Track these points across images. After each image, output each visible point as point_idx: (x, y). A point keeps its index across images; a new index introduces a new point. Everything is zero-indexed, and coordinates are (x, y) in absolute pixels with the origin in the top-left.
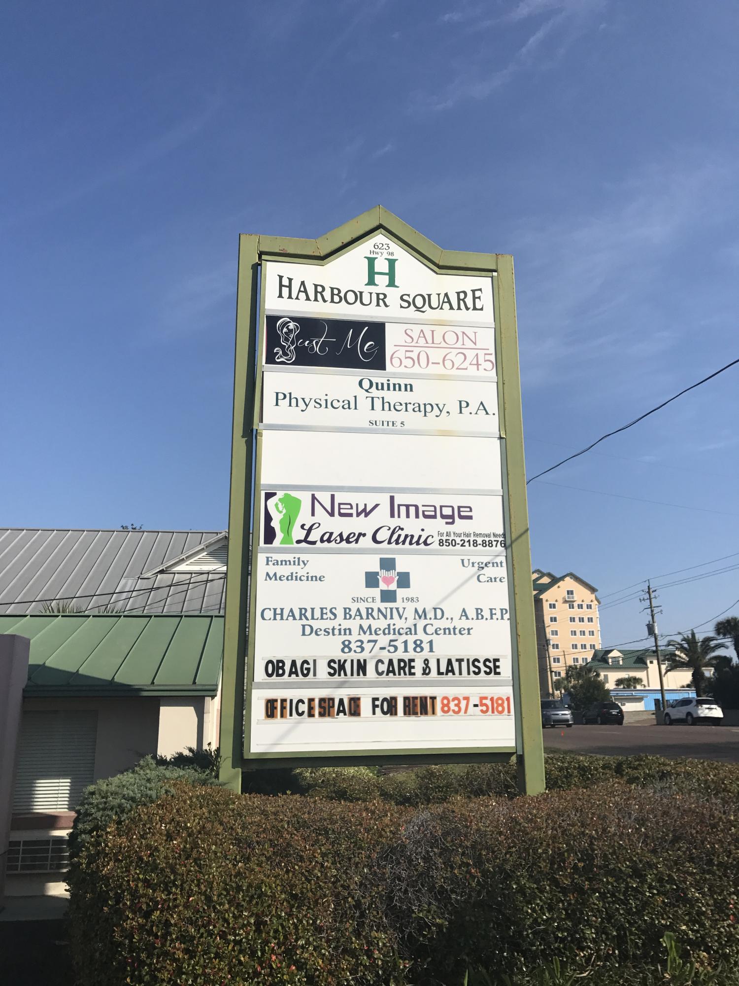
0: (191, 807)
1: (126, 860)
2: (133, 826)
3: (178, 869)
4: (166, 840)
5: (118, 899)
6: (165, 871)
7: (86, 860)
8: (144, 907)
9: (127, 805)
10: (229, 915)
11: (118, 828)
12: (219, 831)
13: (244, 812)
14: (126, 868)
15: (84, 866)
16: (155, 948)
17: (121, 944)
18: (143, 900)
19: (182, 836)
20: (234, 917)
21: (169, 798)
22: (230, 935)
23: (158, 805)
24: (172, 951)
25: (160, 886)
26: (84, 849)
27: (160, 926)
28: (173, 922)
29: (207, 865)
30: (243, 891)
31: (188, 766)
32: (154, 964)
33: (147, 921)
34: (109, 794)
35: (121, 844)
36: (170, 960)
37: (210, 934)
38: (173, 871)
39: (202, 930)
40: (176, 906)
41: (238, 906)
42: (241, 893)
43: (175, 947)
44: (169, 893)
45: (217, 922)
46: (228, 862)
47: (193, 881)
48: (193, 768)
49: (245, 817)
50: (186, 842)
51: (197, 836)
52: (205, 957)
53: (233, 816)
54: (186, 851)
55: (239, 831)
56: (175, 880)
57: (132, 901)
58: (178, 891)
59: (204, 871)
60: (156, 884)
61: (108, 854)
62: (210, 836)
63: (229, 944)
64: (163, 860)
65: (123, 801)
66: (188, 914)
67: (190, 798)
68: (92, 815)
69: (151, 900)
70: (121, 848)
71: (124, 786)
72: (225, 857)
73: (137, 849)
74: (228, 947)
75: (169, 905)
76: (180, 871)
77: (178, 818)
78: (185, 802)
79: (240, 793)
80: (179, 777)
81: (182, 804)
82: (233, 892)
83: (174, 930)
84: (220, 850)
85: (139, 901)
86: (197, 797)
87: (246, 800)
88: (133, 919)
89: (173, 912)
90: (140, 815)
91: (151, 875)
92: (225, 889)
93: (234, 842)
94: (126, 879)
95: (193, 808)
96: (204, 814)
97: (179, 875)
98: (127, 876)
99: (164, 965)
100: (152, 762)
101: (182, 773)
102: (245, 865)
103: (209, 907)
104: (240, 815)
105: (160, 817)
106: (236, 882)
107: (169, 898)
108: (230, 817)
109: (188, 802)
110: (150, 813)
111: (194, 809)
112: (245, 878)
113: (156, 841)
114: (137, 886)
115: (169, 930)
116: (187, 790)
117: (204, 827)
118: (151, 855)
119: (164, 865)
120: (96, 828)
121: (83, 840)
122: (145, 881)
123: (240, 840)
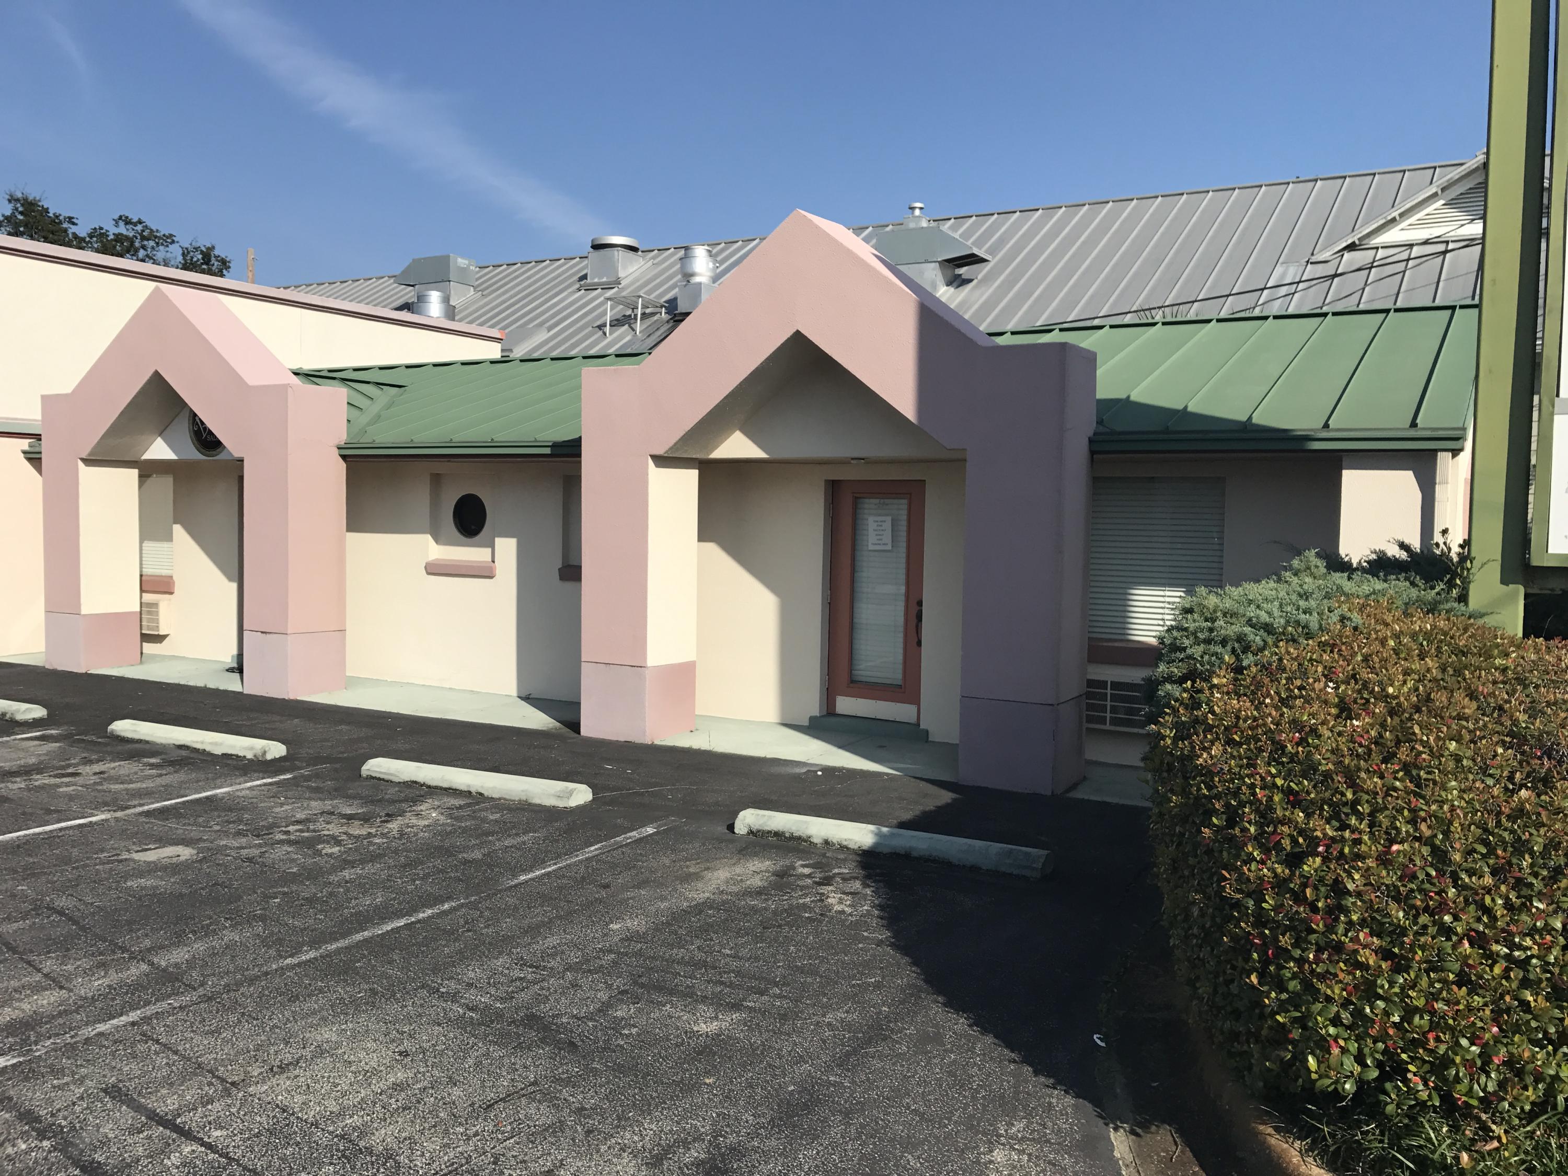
0: (1397, 654)
1: (1249, 744)
2: (1266, 681)
3: (1365, 781)
4: (1338, 717)
5: (1233, 818)
6: (1333, 780)
7: (1171, 732)
8: (1286, 843)
9: (1257, 639)
10: (1493, 900)
11: (1236, 679)
12: (1467, 711)
13: (1535, 677)
14: (1249, 758)
15: (1169, 741)
16: (1312, 931)
17: (1237, 905)
18: (1285, 829)
19: (1374, 713)
20: (1508, 905)
21: (1348, 631)
22: (1497, 942)
23: (1322, 645)
24: (1351, 946)
25: (1322, 809)
26: (1167, 711)
27: (1323, 889)
28: (1351, 886)
29: (1435, 783)
30: (1532, 853)
31: (1396, 574)
32: (1310, 964)
33: (1293, 874)
34: (1219, 614)
35: (1240, 710)
36: (1345, 962)
37: (1447, 931)
38: (1352, 784)
39: (1424, 919)
40: (1360, 857)
41: (1519, 883)
42: (1527, 856)
43: (1355, 940)
44: (1344, 827)
45: (1462, 910)
46: (1490, 782)
47: (1400, 811)
48: (1406, 579)
49: (1537, 687)
50: (1383, 725)
51: (1411, 715)
52: (1432, 975)
53: (1504, 683)
54: (1383, 745)
55: (1522, 717)
56: (1356, 802)
57: (1260, 826)
58: (1363, 826)
59: (1427, 792)
60: (1312, 802)
61: (1213, 727)
62: (1442, 718)
63: (1495, 962)
64: (1328, 755)
65: (1248, 629)
66: (1389, 878)
67: (1397, 636)
68: (1184, 649)
69: (1301, 832)
70: (1238, 718)
71: (1250, 602)
72: (1484, 770)
73: (1272, 727)
74: (1491, 967)
75: (1342, 850)
76: (1369, 785)
77: (1365, 674)
78: (1383, 642)
79: (1520, 634)
80: (1374, 593)
81: (1376, 646)
82: (1505, 850)
83: (1354, 904)
84: (1469, 753)
85: (1275, 830)
86: (1414, 636)
87: (1537, 651)
88: (1263, 862)
89: (1353, 868)
90: (1280, 660)
91: (1301, 783)
92: (1486, 843)
93: (1508, 739)
94: (1246, 780)
95: (1402, 656)
96: (1428, 670)
97: (1367, 793)
98: (1250, 776)
99: (1333, 971)
100: (1319, 564)
101: (1379, 585)
102: (1539, 795)
103: (1441, 873)
104: (1522, 681)
105: (1325, 667)
106: (1512, 832)
107: (1342, 837)
108: (1495, 683)
109: (1392, 643)
110: (1304, 658)
111: (1406, 659)
112: (1539, 825)
113: (1312, 715)
114: (1270, 799)
115: (1343, 902)
116: (1389, 619)
117: (1428, 699)
118: (1302, 742)
119: (1331, 766)
120: (1192, 675)
121: (1168, 695)
122: (1288, 792)
123: (1525, 737)
